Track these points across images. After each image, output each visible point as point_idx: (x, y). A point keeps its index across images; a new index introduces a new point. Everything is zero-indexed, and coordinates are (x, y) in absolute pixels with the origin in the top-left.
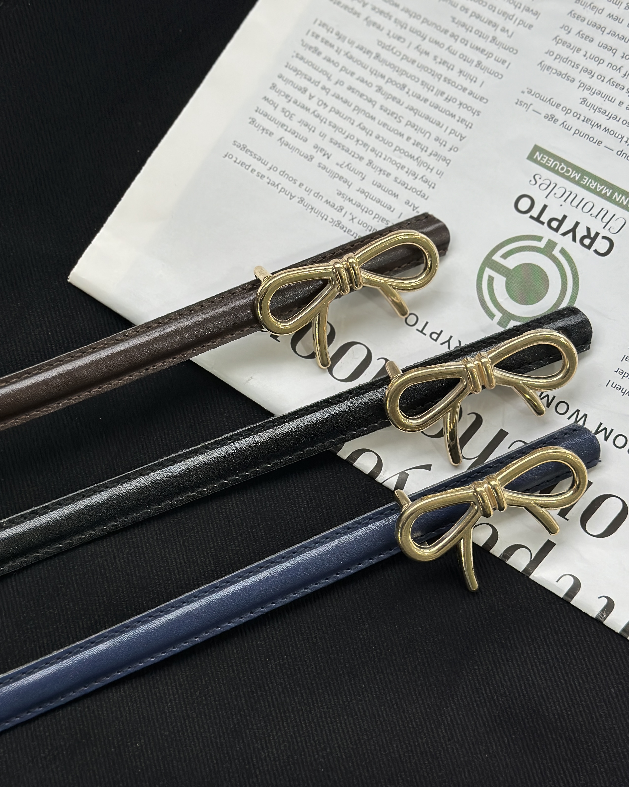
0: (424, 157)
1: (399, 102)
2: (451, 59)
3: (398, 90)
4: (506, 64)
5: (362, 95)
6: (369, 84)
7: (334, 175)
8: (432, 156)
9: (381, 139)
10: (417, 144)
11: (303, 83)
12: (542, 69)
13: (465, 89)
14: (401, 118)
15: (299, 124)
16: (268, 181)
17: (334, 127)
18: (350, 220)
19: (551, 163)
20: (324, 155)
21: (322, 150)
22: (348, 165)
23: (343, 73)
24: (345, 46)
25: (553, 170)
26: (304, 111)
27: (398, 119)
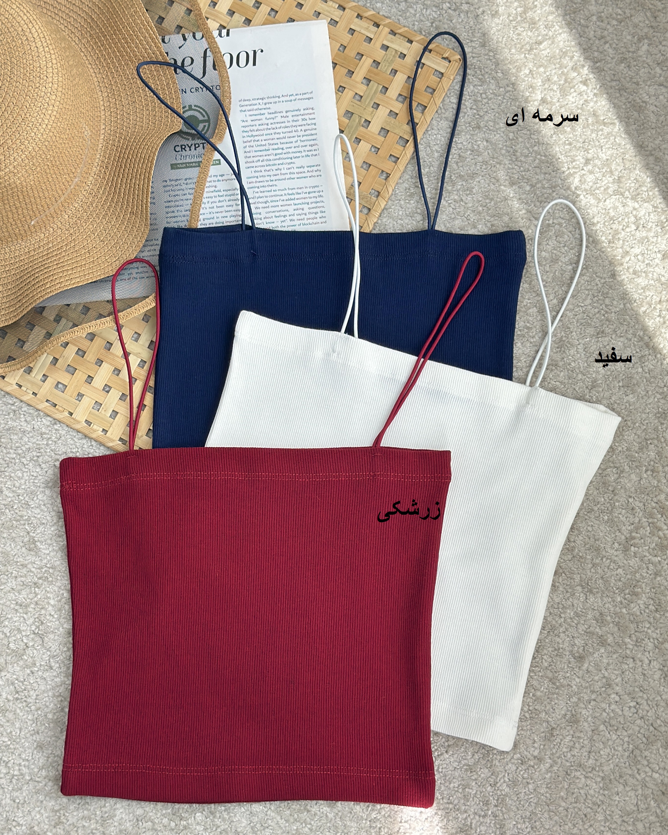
6: (287, 148)
7: (275, 112)
10: (258, 141)
13: (256, 167)
24: (304, 154)
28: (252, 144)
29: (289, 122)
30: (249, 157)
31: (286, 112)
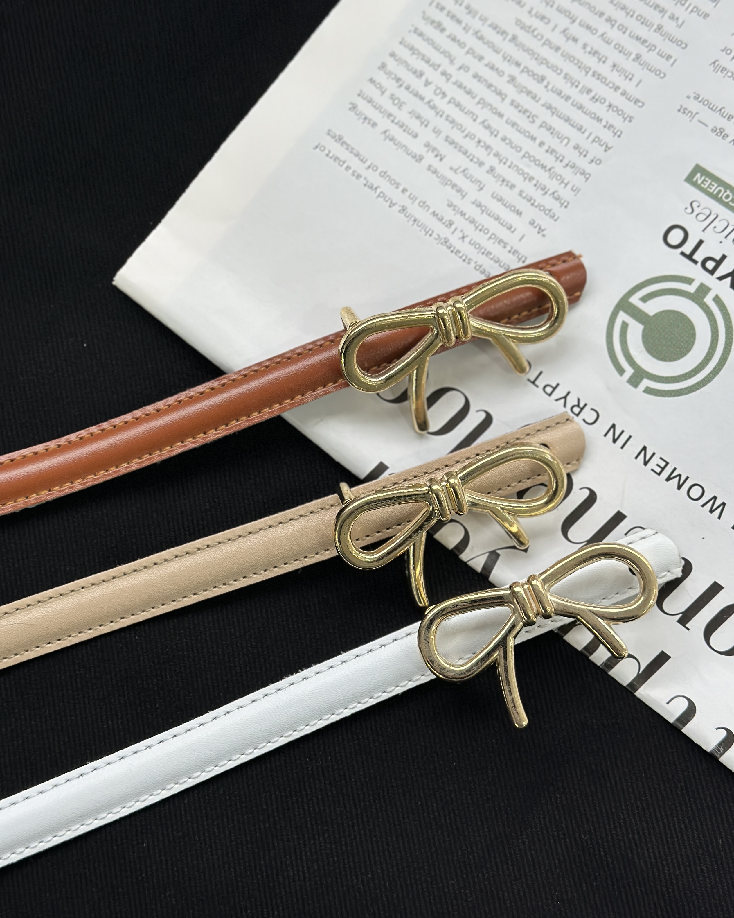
0: (559, 168)
1: (534, 98)
2: (605, 50)
3: (535, 82)
4: (672, 61)
5: (490, 86)
7: (446, 182)
8: (568, 168)
9: (507, 141)
10: (551, 151)
11: (420, 65)
12: (715, 70)
13: (617, 88)
14: (535, 118)
15: (410, 116)
16: (365, 182)
17: (453, 122)
18: (460, 239)
19: (714, 188)
20: (436, 156)
21: (434, 149)
22: (464, 171)
23: (470, 57)
25: (715, 197)
26: (417, 100)
27: (531, 119)
28: (571, 155)
29: (437, 132)
30: (609, 127)
31: (419, 159)
